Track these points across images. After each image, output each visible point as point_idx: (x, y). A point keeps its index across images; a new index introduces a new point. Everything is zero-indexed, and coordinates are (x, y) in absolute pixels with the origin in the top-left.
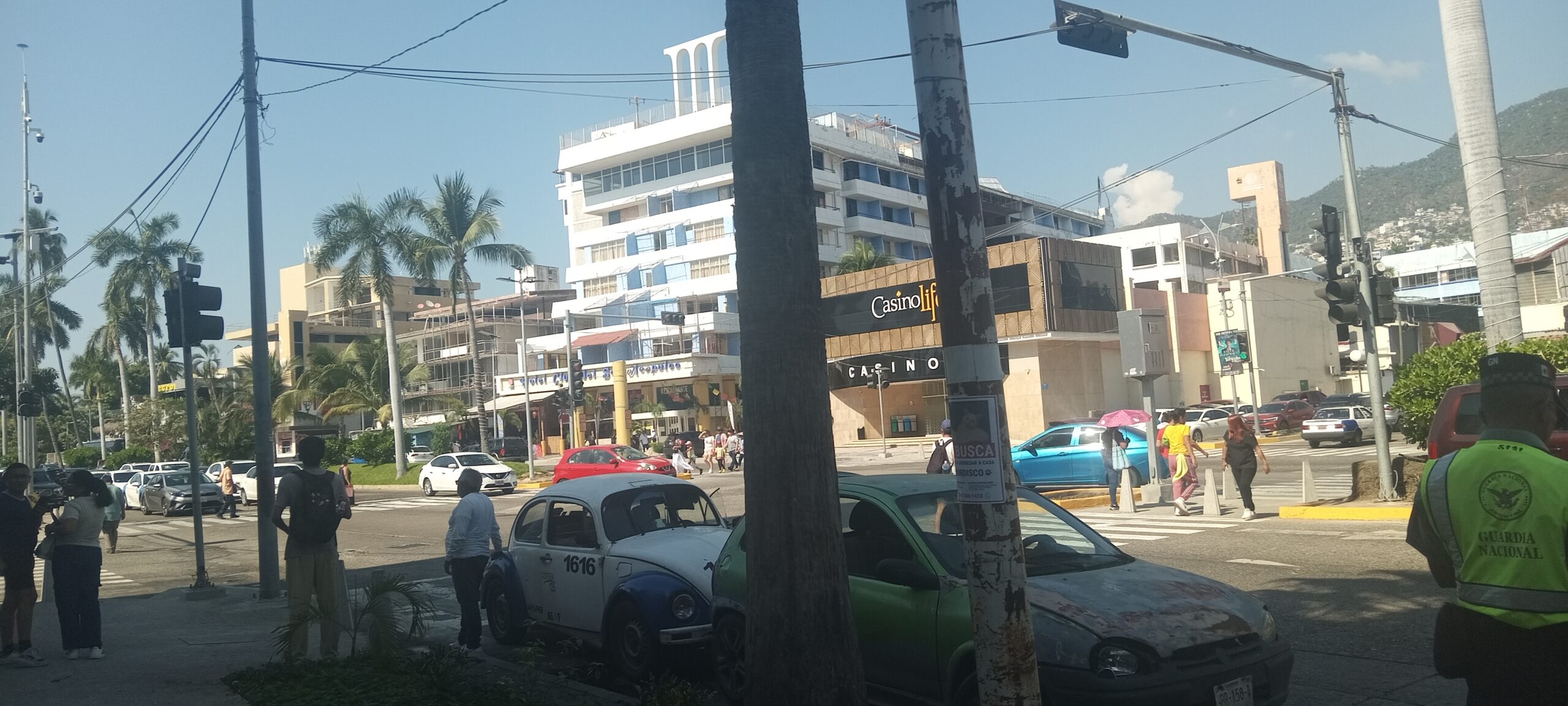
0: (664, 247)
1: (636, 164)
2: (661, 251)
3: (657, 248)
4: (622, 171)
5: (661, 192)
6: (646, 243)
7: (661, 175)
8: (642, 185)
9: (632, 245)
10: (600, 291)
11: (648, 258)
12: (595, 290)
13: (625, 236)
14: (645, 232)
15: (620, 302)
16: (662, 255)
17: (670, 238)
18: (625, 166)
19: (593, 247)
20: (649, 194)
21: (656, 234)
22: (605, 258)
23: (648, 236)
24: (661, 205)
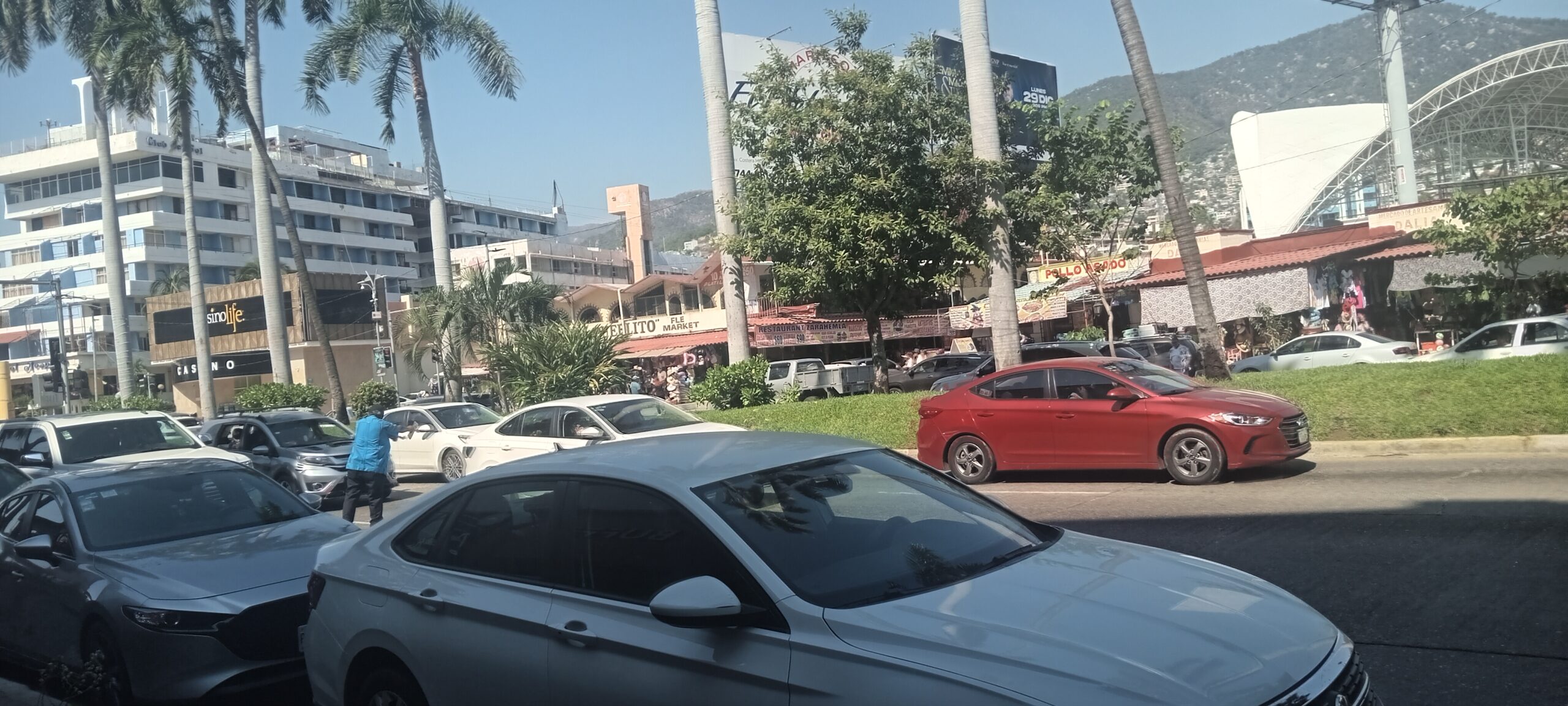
0: (77, 254)
1: (53, 177)
2: (74, 258)
3: (71, 254)
4: (41, 183)
5: (76, 204)
6: (61, 250)
7: (76, 189)
8: (59, 196)
9: (47, 251)
10: (18, 293)
11: (59, 265)
12: (14, 291)
13: (39, 243)
14: (60, 240)
15: (31, 303)
16: (74, 261)
17: (81, 247)
18: (44, 179)
19: (13, 251)
20: (64, 205)
21: (69, 242)
22: (24, 262)
23: (62, 244)
24: (73, 216)
